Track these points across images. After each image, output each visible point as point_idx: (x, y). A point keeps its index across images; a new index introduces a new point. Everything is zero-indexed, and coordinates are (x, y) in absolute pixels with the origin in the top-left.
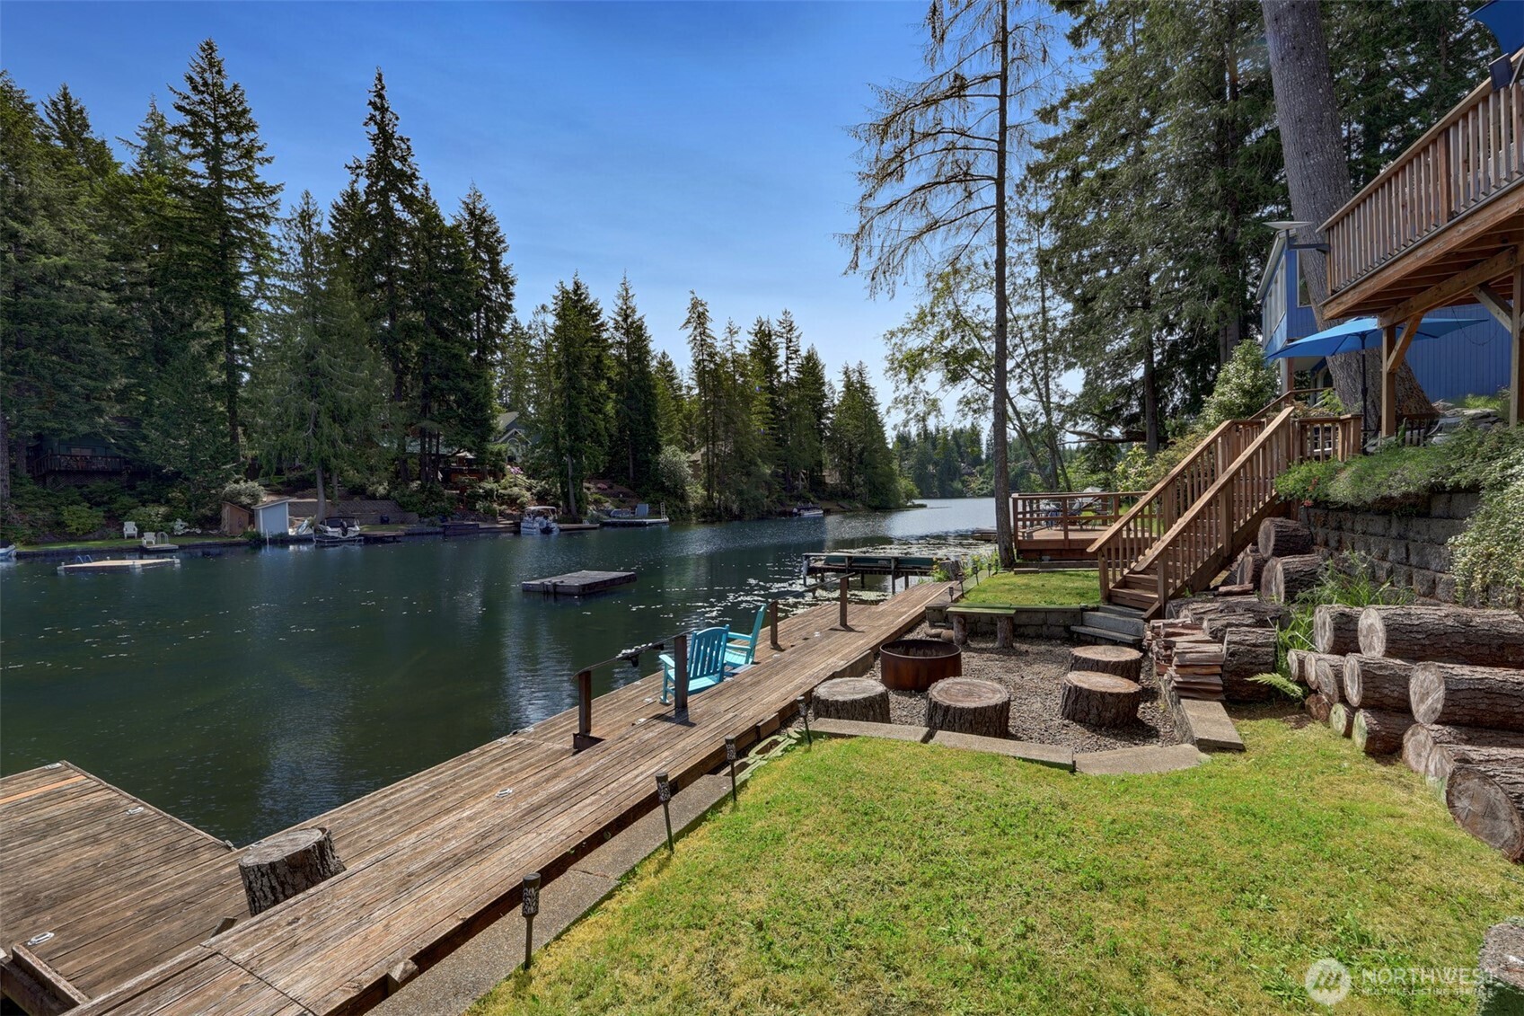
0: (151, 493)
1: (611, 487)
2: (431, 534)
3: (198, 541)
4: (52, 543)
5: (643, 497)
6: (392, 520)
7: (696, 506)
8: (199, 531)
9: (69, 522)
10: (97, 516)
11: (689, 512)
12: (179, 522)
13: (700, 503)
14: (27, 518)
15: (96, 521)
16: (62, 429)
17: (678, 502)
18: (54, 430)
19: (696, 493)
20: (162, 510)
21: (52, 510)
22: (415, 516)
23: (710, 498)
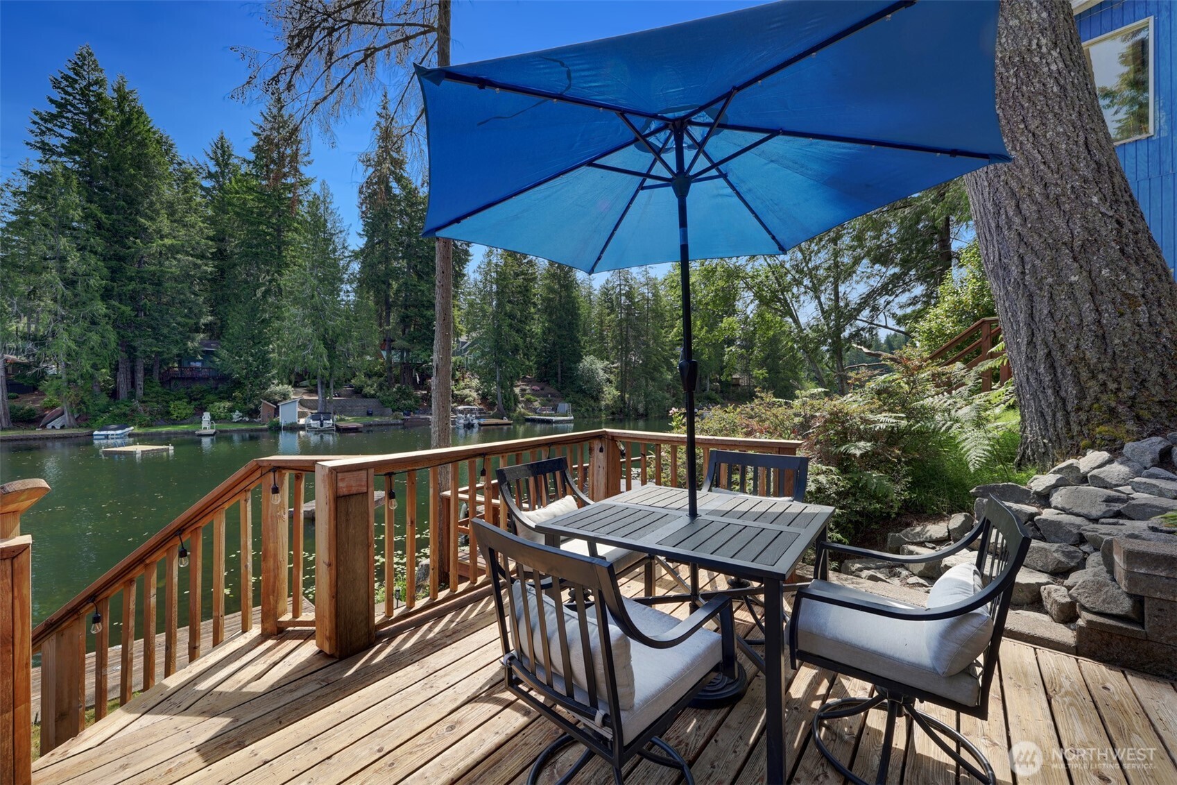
0: (226, 393)
1: (542, 389)
2: (394, 424)
3: (244, 427)
4: (161, 426)
5: (564, 397)
6: (375, 413)
7: (607, 406)
8: (247, 419)
9: (173, 412)
10: (190, 410)
11: (601, 410)
12: (237, 412)
13: (610, 403)
14: (148, 409)
15: (189, 412)
16: (163, 352)
17: (592, 402)
18: (158, 352)
19: (610, 393)
20: (228, 404)
21: (164, 404)
22: (389, 410)
23: (622, 398)
